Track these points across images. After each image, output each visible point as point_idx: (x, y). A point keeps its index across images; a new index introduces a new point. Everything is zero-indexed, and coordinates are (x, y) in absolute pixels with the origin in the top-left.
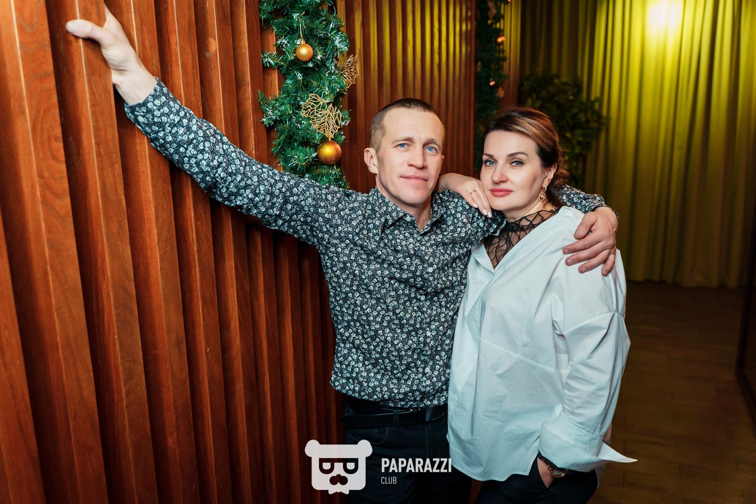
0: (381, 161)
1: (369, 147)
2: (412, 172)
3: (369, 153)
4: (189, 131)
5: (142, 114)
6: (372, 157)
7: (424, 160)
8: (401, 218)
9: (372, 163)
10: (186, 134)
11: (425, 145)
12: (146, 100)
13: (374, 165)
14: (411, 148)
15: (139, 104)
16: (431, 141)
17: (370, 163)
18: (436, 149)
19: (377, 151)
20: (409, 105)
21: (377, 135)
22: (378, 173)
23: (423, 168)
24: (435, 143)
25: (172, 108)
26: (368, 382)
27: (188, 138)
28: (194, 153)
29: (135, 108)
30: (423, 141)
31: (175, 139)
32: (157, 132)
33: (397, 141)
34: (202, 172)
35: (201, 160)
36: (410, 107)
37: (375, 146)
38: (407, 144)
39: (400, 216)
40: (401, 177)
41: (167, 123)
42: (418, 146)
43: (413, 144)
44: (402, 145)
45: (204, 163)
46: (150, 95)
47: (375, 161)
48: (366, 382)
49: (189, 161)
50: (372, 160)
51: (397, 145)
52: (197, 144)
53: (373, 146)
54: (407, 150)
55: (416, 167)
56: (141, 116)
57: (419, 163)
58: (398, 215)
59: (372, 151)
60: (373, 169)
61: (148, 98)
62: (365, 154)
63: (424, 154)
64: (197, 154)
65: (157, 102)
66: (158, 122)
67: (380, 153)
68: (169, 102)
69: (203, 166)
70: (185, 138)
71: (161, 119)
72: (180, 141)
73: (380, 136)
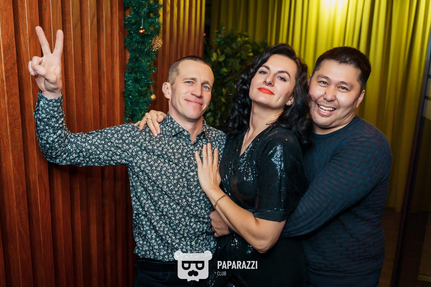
0: (174, 91)
1: (166, 82)
2: (193, 98)
3: (166, 86)
4: (57, 122)
5: (44, 102)
6: (168, 88)
7: (202, 92)
8: (181, 132)
9: (167, 92)
10: (55, 122)
11: (202, 84)
12: (51, 100)
13: (169, 94)
14: (194, 85)
15: (47, 98)
16: (207, 83)
17: (166, 92)
18: (209, 88)
19: (172, 85)
20: (195, 59)
21: (173, 75)
22: (170, 99)
23: (201, 97)
24: (208, 84)
25: (59, 110)
26: (159, 253)
27: (54, 125)
28: (51, 132)
29: (44, 98)
30: (202, 82)
31: (48, 122)
32: (43, 113)
33: (186, 79)
34: (47, 141)
35: (51, 137)
36: (196, 60)
37: (171, 81)
38: (192, 82)
39: (180, 131)
40: (185, 100)
41: (51, 114)
42: (199, 83)
43: (196, 82)
44: (189, 82)
45: (52, 139)
46: (55, 99)
47: (170, 91)
48: (158, 252)
49: (46, 133)
50: (167, 90)
51: (186, 82)
52: (56, 129)
53: (169, 82)
54: (191, 85)
55: (195, 96)
56: (43, 102)
57: (199, 94)
58: (179, 130)
59: (168, 85)
60: (168, 96)
61: (53, 100)
62: (163, 86)
63: (202, 90)
64: (52, 133)
65: (55, 104)
66: (47, 111)
67: (174, 86)
68: (60, 107)
69: (50, 140)
70: (53, 124)
71: (50, 111)
72: (49, 124)
73: (175, 76)
